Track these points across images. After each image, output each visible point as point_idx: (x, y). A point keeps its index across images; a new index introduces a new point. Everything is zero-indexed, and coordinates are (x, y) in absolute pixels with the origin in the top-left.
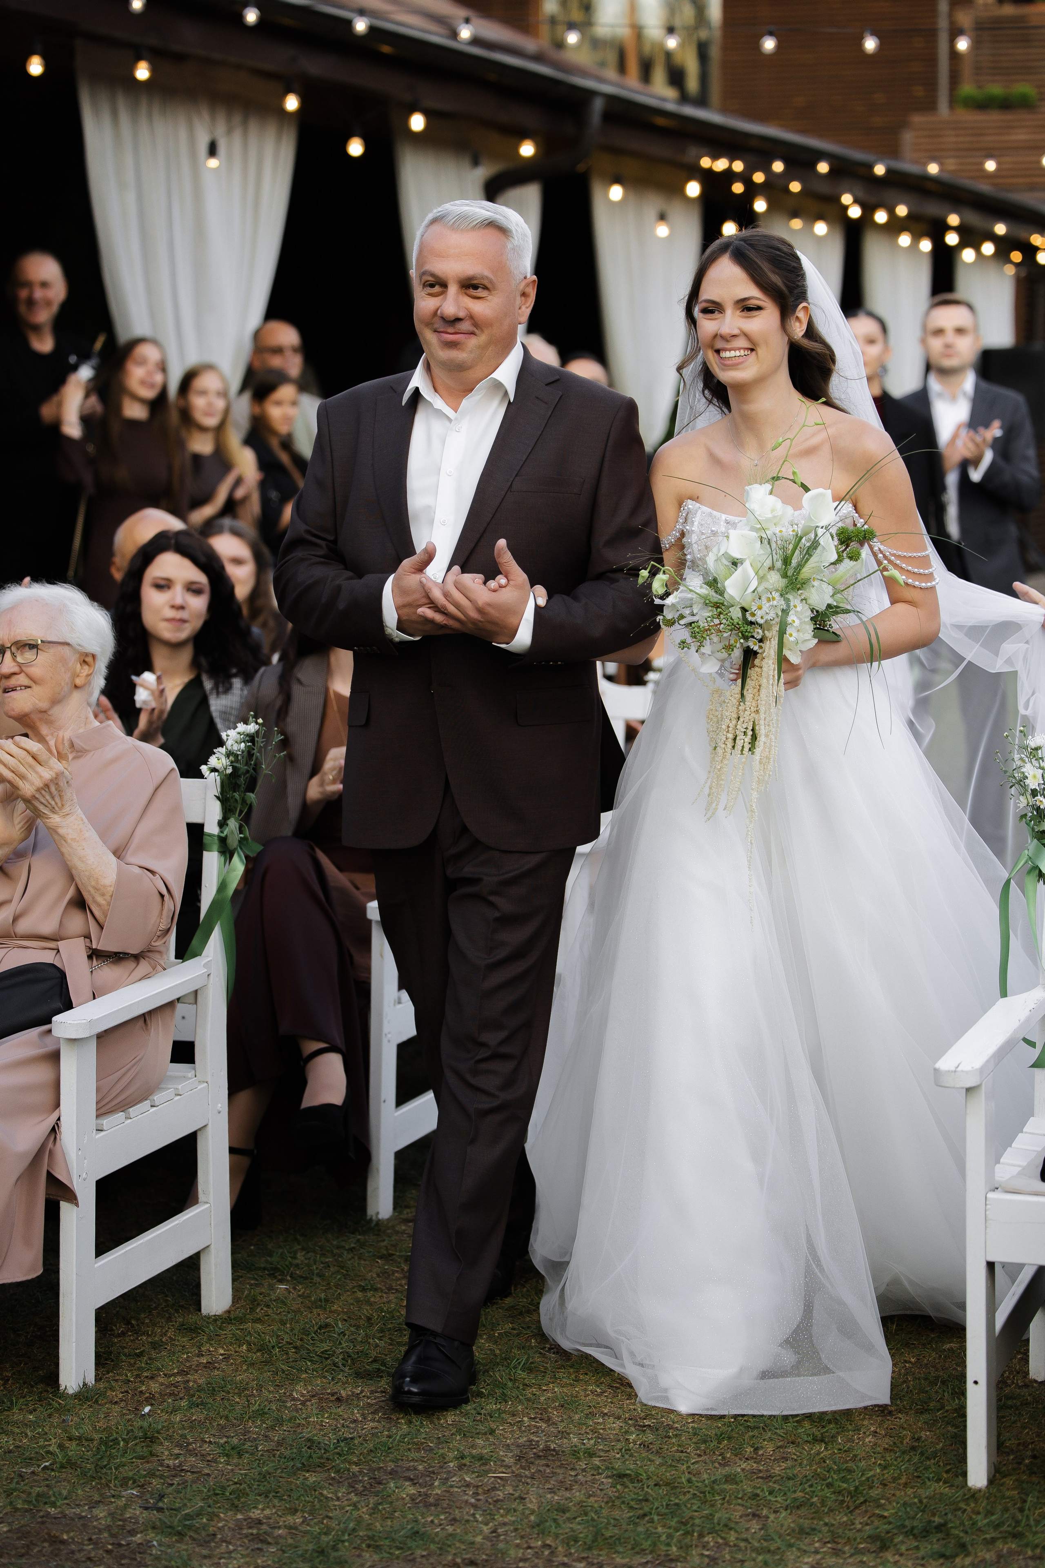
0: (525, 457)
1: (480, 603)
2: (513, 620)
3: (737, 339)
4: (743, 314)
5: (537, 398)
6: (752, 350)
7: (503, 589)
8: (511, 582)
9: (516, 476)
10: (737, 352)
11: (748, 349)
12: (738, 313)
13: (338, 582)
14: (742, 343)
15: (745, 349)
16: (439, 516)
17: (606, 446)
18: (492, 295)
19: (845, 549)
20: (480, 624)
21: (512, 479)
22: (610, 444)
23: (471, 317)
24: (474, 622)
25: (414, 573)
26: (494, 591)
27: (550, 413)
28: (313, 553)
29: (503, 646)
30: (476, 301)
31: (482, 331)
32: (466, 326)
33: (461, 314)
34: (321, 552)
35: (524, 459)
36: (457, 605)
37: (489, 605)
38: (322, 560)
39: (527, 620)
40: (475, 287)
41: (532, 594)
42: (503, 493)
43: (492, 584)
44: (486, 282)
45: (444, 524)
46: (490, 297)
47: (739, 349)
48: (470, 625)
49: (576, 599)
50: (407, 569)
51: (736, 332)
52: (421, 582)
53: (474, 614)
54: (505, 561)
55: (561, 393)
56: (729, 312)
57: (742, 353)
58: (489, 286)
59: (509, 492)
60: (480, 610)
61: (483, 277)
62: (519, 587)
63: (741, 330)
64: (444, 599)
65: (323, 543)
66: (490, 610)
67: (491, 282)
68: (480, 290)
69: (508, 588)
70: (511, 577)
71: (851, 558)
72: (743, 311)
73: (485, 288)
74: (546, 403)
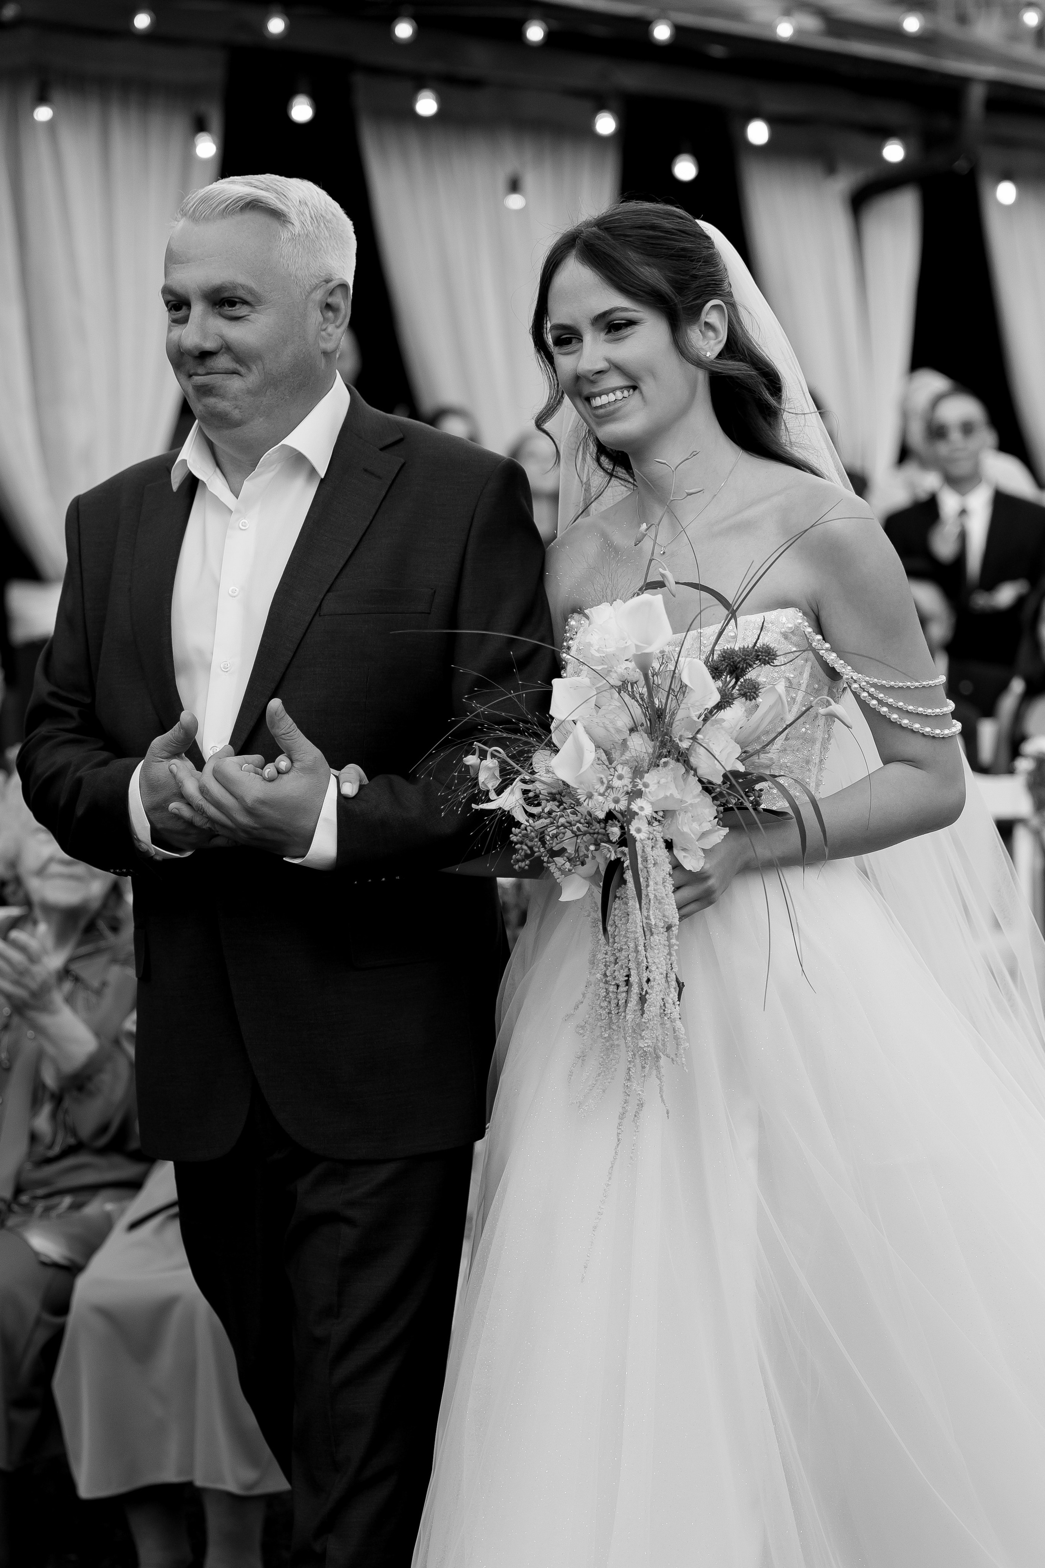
0: (342, 562)
1: (249, 800)
2: (304, 823)
3: (605, 376)
4: (610, 336)
5: (366, 470)
6: (634, 388)
7: (285, 777)
8: (296, 765)
9: (328, 591)
10: (611, 395)
11: (628, 388)
12: (603, 336)
13: (78, 774)
14: (615, 380)
15: (621, 388)
16: (218, 659)
17: (468, 536)
18: (256, 312)
19: (736, 683)
20: (255, 832)
21: (321, 597)
22: (473, 533)
23: (227, 348)
24: (245, 829)
25: (167, 758)
26: (271, 780)
27: (384, 493)
28: (61, 726)
29: (296, 861)
30: (233, 323)
31: (249, 369)
32: (223, 362)
33: (209, 345)
34: (72, 725)
35: (341, 566)
36: (218, 805)
37: (263, 802)
38: (72, 736)
39: (326, 820)
40: (232, 303)
41: (333, 781)
42: (308, 618)
43: (269, 769)
44: (241, 293)
45: (226, 670)
46: (253, 316)
47: (613, 390)
48: (242, 835)
49: (411, 778)
50: (157, 751)
51: (601, 365)
52: (171, 771)
53: (243, 819)
54: (283, 731)
55: (403, 461)
56: (589, 337)
57: (619, 395)
58: (249, 298)
59: (317, 617)
60: (250, 811)
61: (235, 287)
62: (310, 770)
63: (608, 360)
64: (200, 797)
65: (73, 710)
66: (265, 810)
67: (251, 291)
68: (238, 306)
69: (291, 774)
70: (295, 757)
71: (744, 695)
72: (609, 332)
73: (245, 302)
74: (379, 477)
